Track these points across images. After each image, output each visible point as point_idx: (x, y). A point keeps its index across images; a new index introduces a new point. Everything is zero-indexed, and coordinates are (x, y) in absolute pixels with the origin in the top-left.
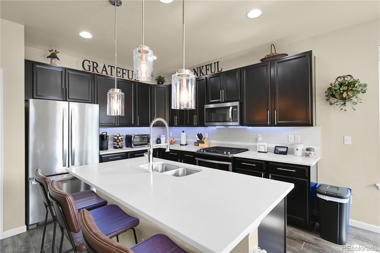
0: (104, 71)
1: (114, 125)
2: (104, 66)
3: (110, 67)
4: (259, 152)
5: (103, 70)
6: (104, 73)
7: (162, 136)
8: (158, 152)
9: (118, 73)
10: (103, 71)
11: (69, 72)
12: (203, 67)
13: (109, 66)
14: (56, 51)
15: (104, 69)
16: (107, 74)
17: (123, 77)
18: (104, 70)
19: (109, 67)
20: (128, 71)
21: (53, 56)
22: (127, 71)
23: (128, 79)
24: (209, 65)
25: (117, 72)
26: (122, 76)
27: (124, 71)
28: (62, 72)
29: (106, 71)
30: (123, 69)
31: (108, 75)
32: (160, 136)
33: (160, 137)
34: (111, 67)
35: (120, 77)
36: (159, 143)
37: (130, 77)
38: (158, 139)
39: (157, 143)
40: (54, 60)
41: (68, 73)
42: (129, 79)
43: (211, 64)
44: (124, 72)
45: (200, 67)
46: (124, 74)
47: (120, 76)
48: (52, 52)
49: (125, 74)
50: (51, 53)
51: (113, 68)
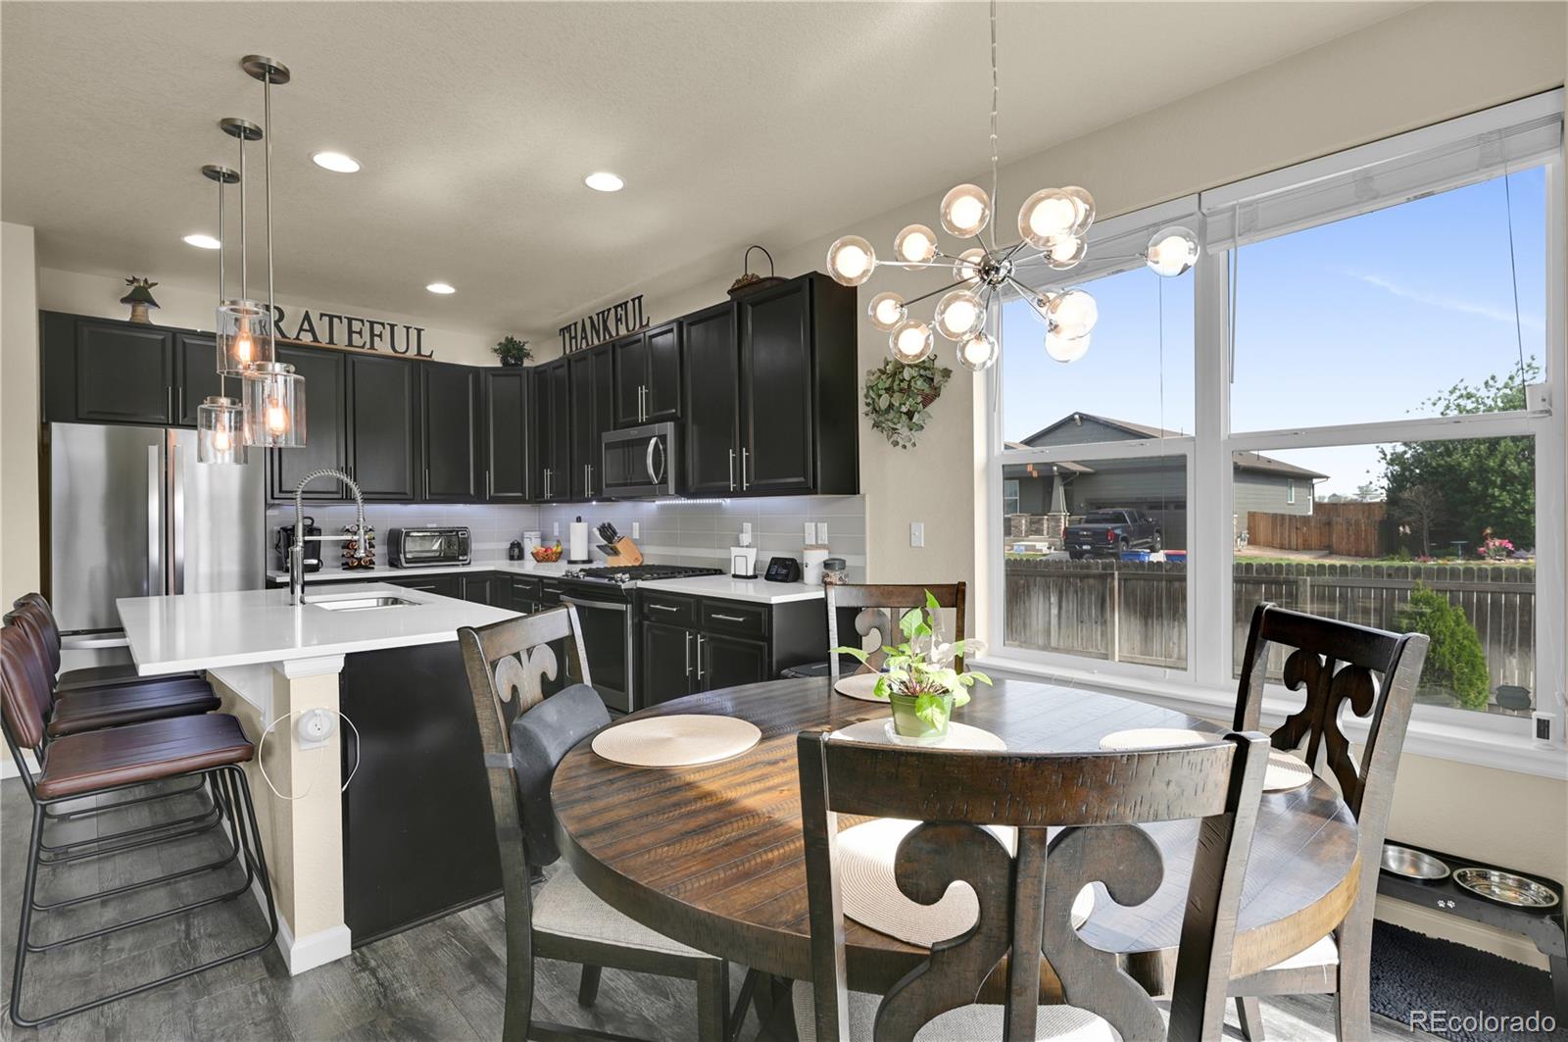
0: (306, 331)
1: (339, 496)
2: (307, 317)
3: (327, 318)
4: (735, 576)
5: (301, 329)
6: (306, 338)
7: (527, 534)
8: (491, 584)
9: (354, 335)
10: (302, 333)
11: (187, 341)
12: (609, 310)
13: (322, 315)
14: (146, 281)
15: (306, 326)
16: (316, 339)
17: (372, 347)
18: (304, 327)
19: (324, 318)
20: (392, 326)
21: (140, 296)
22: (388, 327)
23: (390, 352)
24: (620, 305)
25: (351, 332)
26: (368, 345)
27: (378, 329)
28: (163, 340)
29: (312, 330)
30: (372, 323)
31: (319, 342)
32: (523, 534)
33: (523, 538)
34: (331, 317)
35: (363, 347)
36: (516, 557)
37: (401, 346)
38: (513, 545)
39: (512, 558)
40: (140, 309)
41: (184, 343)
42: (396, 351)
43: (626, 303)
44: (377, 332)
45: (603, 313)
46: (376, 339)
47: (361, 345)
48: (136, 284)
49: (380, 336)
50: (131, 289)
51: (335, 320)
